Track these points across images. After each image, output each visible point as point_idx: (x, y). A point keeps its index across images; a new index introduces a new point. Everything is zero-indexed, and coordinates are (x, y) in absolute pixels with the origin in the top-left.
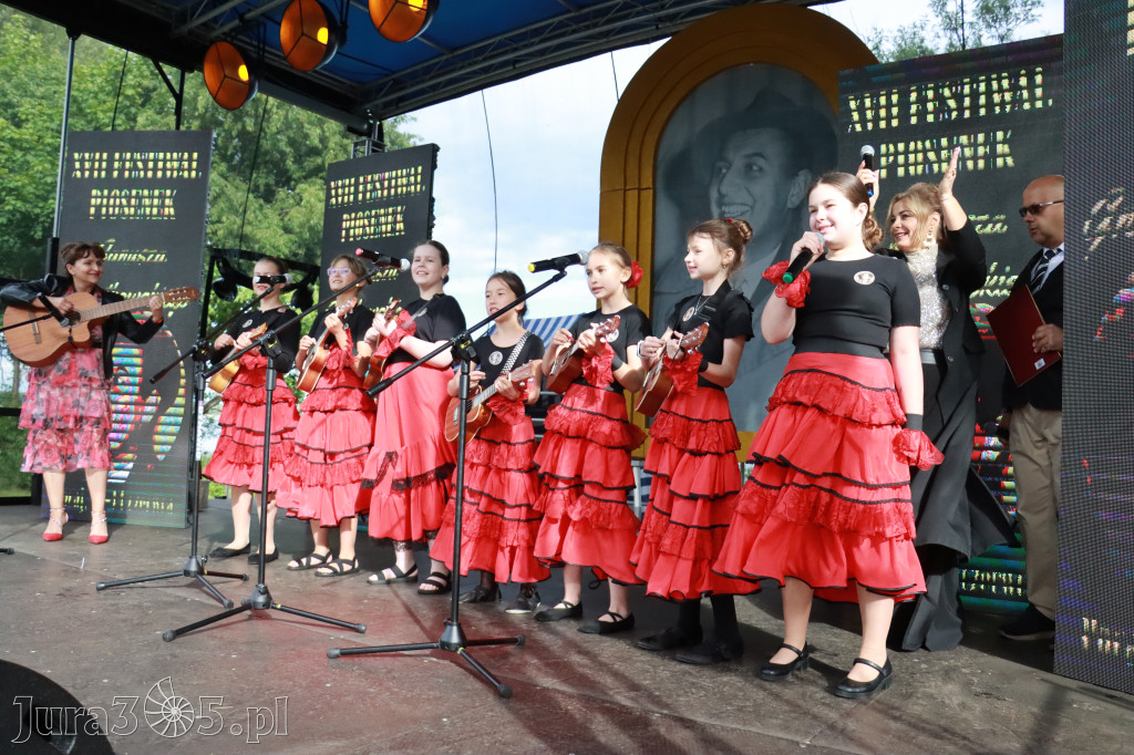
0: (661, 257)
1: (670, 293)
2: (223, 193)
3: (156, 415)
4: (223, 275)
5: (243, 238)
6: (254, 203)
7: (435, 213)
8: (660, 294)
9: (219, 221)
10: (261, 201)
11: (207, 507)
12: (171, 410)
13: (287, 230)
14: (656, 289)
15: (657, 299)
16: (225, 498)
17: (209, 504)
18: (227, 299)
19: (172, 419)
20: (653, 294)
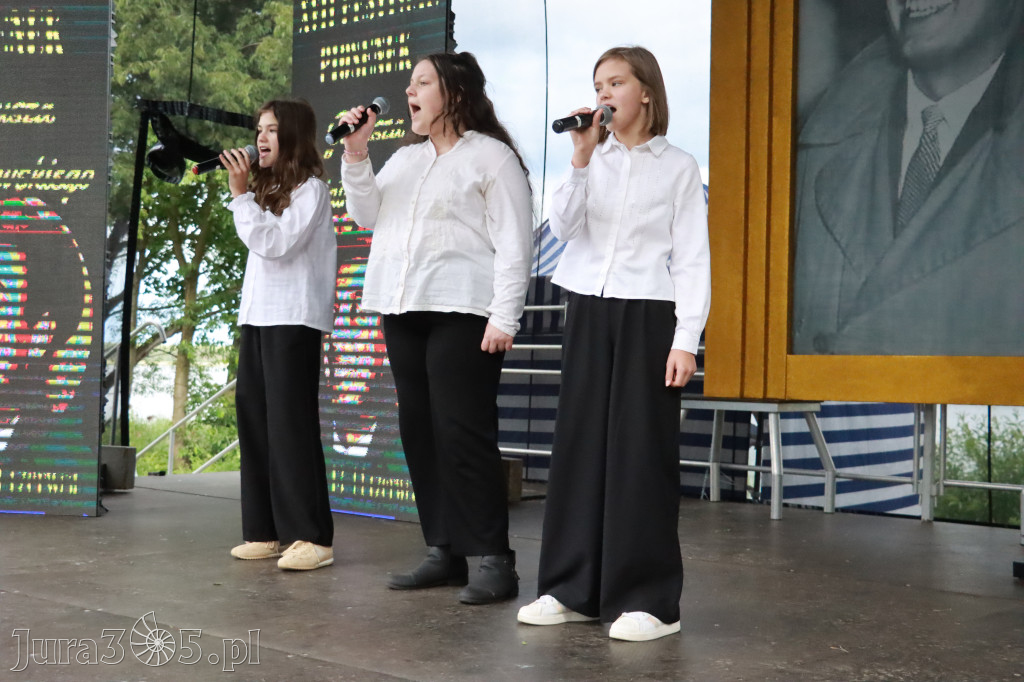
0: (807, 91)
1: (822, 145)
2: (154, 16)
3: (50, 348)
4: (162, 140)
5: (191, 85)
6: (205, 31)
7: (455, 37)
8: (808, 146)
9: (152, 57)
10: (214, 29)
11: (132, 486)
12: (73, 340)
13: (255, 73)
14: (800, 139)
15: (802, 156)
16: (162, 473)
17: (136, 483)
18: (169, 179)
19: (75, 354)
20: (796, 147)
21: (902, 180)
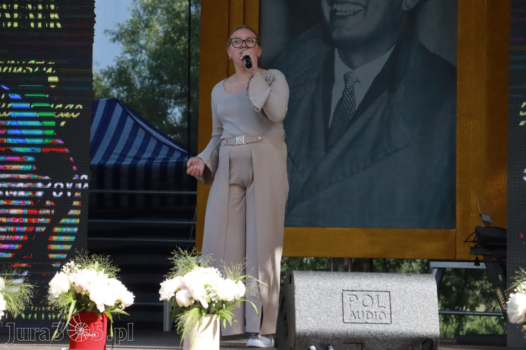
21: (332, 116)
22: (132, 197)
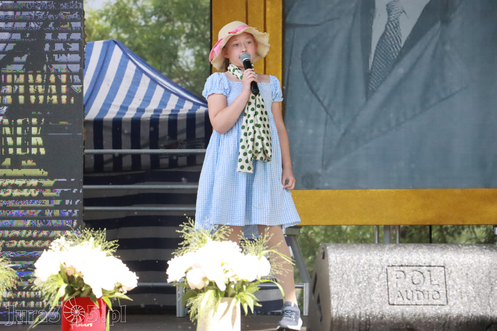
8: (295, 25)
15: (290, 33)
20: (285, 26)
21: (372, 56)
22: (136, 158)
